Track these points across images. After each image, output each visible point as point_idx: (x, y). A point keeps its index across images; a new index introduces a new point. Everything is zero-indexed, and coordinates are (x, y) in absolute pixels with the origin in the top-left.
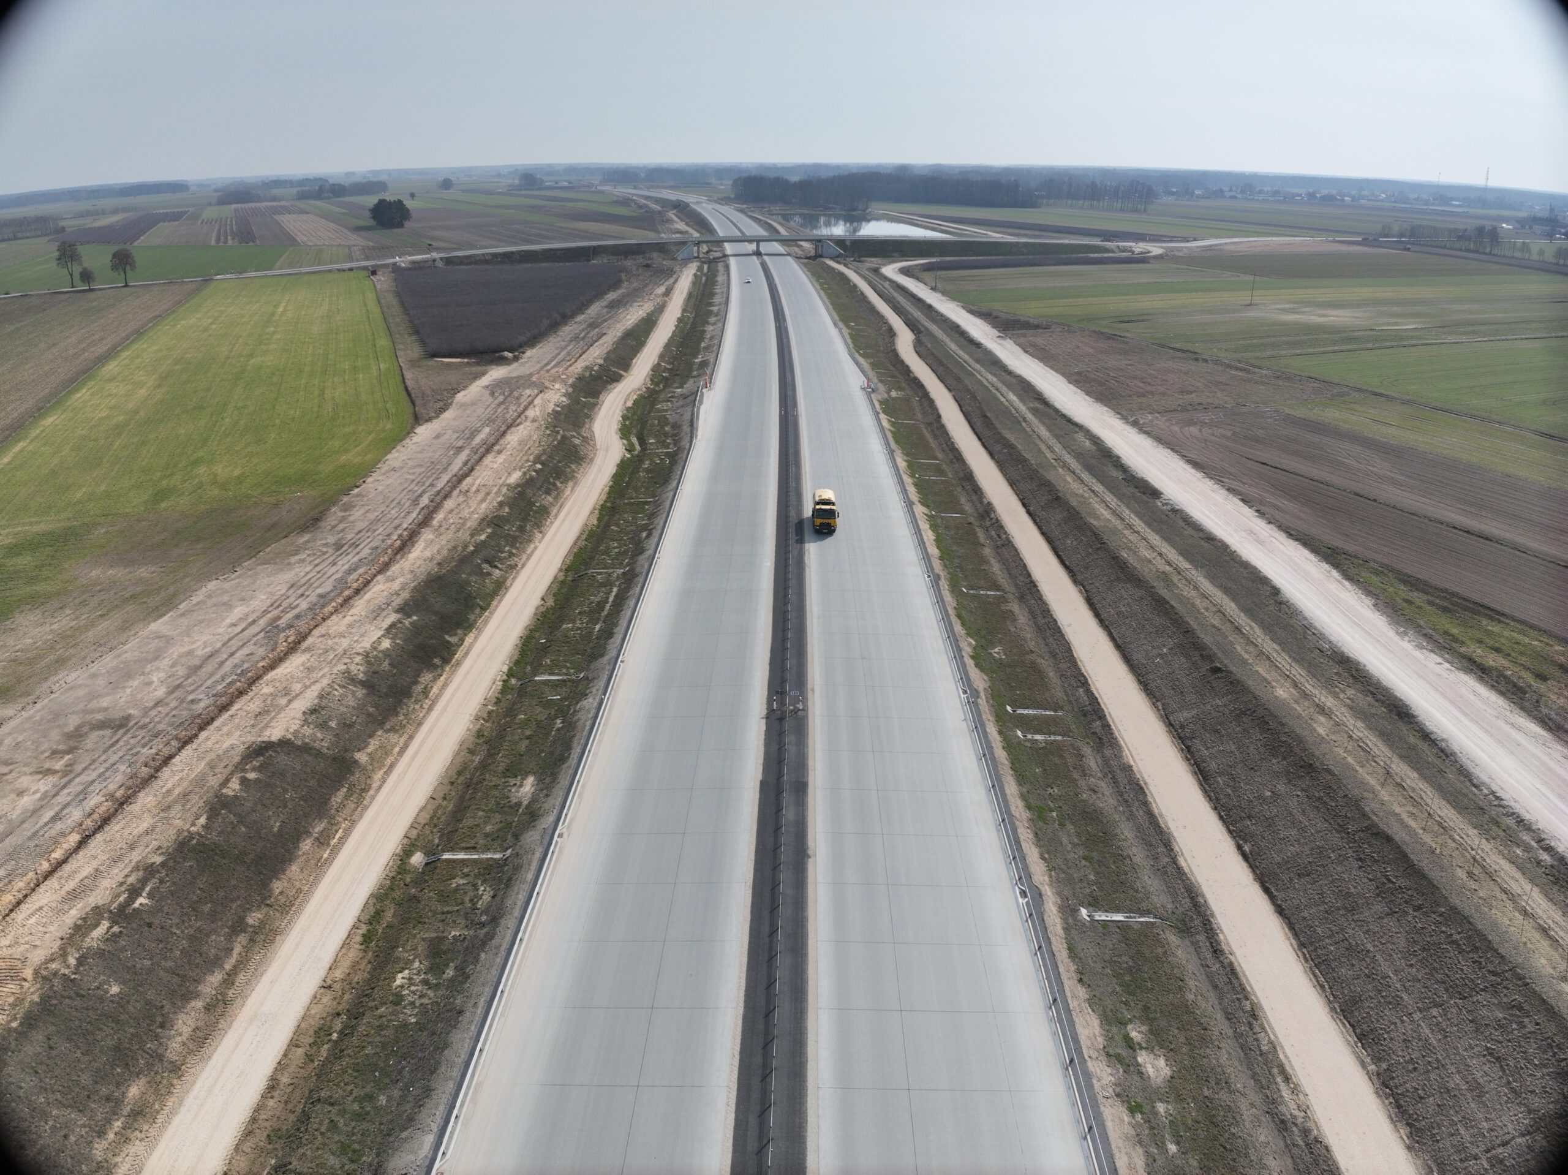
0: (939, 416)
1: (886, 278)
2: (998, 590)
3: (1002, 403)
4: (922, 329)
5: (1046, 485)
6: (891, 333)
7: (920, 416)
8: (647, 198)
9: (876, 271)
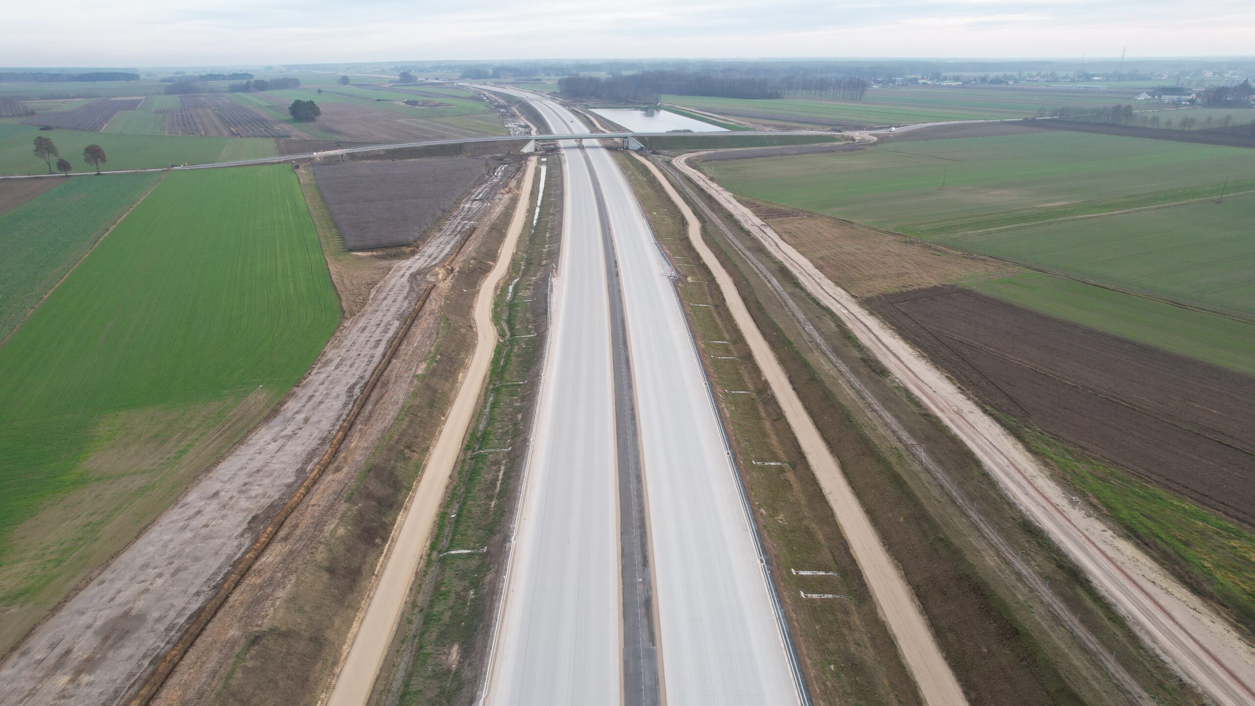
0: (724, 300)
1: (675, 169)
2: (777, 461)
3: (768, 288)
4: (706, 219)
5: (806, 365)
6: (684, 222)
7: (710, 300)
8: (496, 93)
9: (669, 163)
